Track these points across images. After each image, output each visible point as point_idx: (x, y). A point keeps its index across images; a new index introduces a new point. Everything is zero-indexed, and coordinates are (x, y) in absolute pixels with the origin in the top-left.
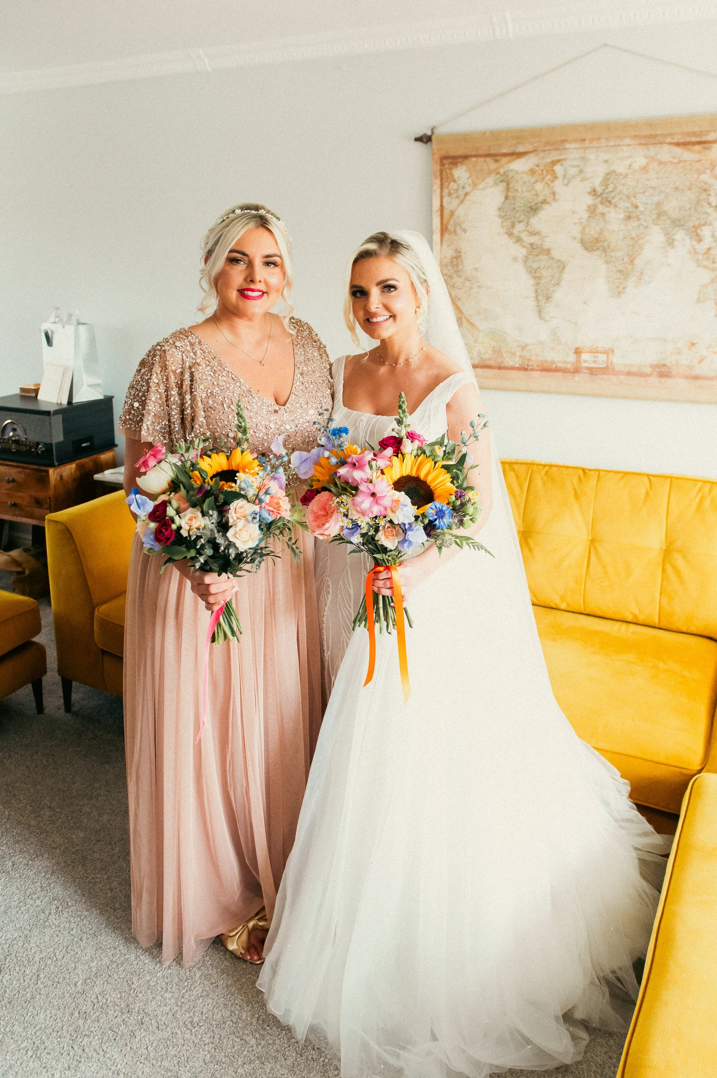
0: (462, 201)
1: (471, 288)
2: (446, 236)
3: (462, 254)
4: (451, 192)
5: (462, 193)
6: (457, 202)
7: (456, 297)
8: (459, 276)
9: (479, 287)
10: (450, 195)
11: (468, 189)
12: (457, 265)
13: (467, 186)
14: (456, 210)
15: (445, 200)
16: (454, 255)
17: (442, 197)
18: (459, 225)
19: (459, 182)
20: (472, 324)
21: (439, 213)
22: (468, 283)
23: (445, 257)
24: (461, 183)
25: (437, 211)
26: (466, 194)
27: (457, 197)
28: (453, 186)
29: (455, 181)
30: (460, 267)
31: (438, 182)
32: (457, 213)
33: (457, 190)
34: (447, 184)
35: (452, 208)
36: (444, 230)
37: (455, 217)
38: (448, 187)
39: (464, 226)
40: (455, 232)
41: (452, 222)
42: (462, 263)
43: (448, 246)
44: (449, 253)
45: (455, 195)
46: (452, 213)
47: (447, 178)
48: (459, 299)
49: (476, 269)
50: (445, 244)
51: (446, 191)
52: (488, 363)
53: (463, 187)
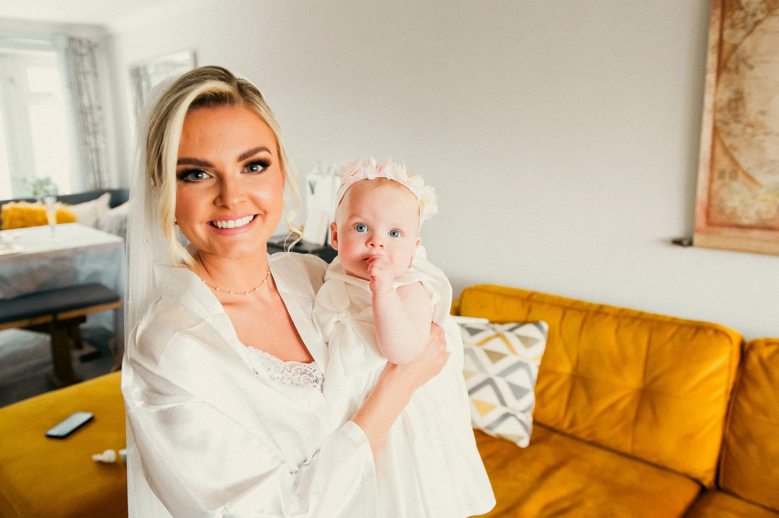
0: (750, 33)
1: (753, 135)
2: (724, 76)
3: (745, 95)
4: (737, 21)
5: (750, 21)
6: (742, 33)
7: (731, 146)
8: (738, 122)
9: (766, 134)
10: (733, 26)
11: (760, 16)
12: (737, 108)
13: (758, 12)
14: (741, 43)
15: (726, 33)
16: (733, 97)
17: (722, 30)
18: (744, 61)
19: (747, 9)
20: (750, 178)
21: (716, 49)
22: (749, 130)
23: (721, 100)
24: (750, 10)
25: (713, 47)
26: (758, 23)
27: (743, 28)
28: (739, 14)
29: (741, 8)
30: (741, 111)
31: (718, 12)
32: (741, 48)
33: (744, 19)
34: (729, 14)
35: (734, 41)
36: (721, 68)
37: (738, 51)
38: (731, 16)
39: (751, 62)
40: (737, 70)
41: (733, 58)
42: (744, 105)
43: (726, 86)
44: (726, 95)
45: (740, 26)
46: (735, 47)
47: (731, 6)
48: (736, 149)
49: (763, 113)
50: (722, 85)
51: (728, 22)
52: (771, 224)
53: (754, 15)
